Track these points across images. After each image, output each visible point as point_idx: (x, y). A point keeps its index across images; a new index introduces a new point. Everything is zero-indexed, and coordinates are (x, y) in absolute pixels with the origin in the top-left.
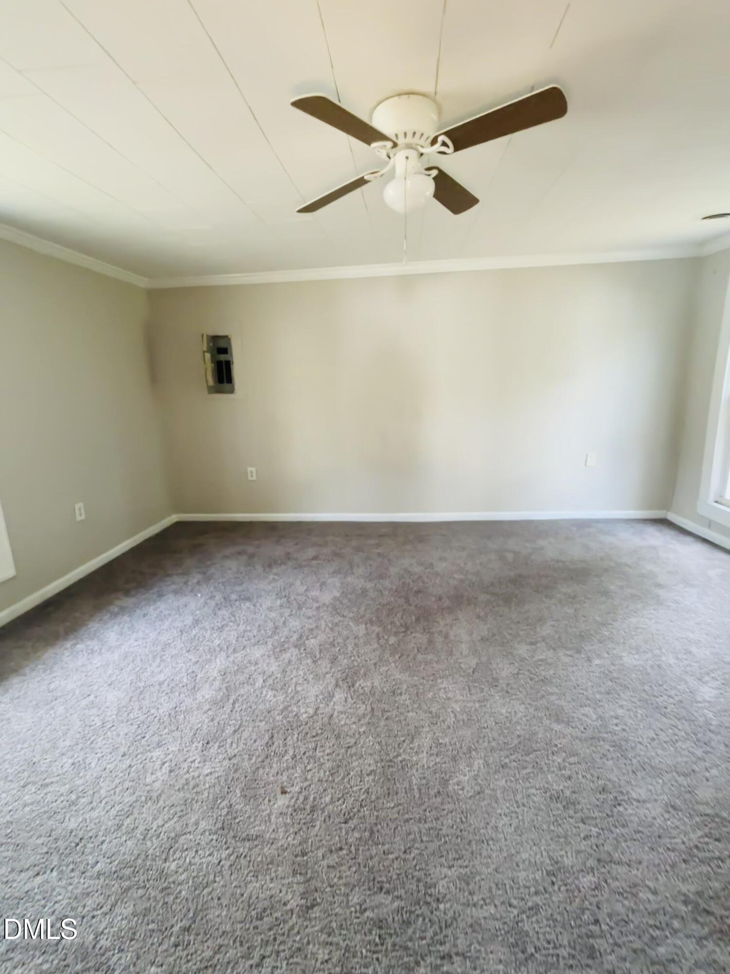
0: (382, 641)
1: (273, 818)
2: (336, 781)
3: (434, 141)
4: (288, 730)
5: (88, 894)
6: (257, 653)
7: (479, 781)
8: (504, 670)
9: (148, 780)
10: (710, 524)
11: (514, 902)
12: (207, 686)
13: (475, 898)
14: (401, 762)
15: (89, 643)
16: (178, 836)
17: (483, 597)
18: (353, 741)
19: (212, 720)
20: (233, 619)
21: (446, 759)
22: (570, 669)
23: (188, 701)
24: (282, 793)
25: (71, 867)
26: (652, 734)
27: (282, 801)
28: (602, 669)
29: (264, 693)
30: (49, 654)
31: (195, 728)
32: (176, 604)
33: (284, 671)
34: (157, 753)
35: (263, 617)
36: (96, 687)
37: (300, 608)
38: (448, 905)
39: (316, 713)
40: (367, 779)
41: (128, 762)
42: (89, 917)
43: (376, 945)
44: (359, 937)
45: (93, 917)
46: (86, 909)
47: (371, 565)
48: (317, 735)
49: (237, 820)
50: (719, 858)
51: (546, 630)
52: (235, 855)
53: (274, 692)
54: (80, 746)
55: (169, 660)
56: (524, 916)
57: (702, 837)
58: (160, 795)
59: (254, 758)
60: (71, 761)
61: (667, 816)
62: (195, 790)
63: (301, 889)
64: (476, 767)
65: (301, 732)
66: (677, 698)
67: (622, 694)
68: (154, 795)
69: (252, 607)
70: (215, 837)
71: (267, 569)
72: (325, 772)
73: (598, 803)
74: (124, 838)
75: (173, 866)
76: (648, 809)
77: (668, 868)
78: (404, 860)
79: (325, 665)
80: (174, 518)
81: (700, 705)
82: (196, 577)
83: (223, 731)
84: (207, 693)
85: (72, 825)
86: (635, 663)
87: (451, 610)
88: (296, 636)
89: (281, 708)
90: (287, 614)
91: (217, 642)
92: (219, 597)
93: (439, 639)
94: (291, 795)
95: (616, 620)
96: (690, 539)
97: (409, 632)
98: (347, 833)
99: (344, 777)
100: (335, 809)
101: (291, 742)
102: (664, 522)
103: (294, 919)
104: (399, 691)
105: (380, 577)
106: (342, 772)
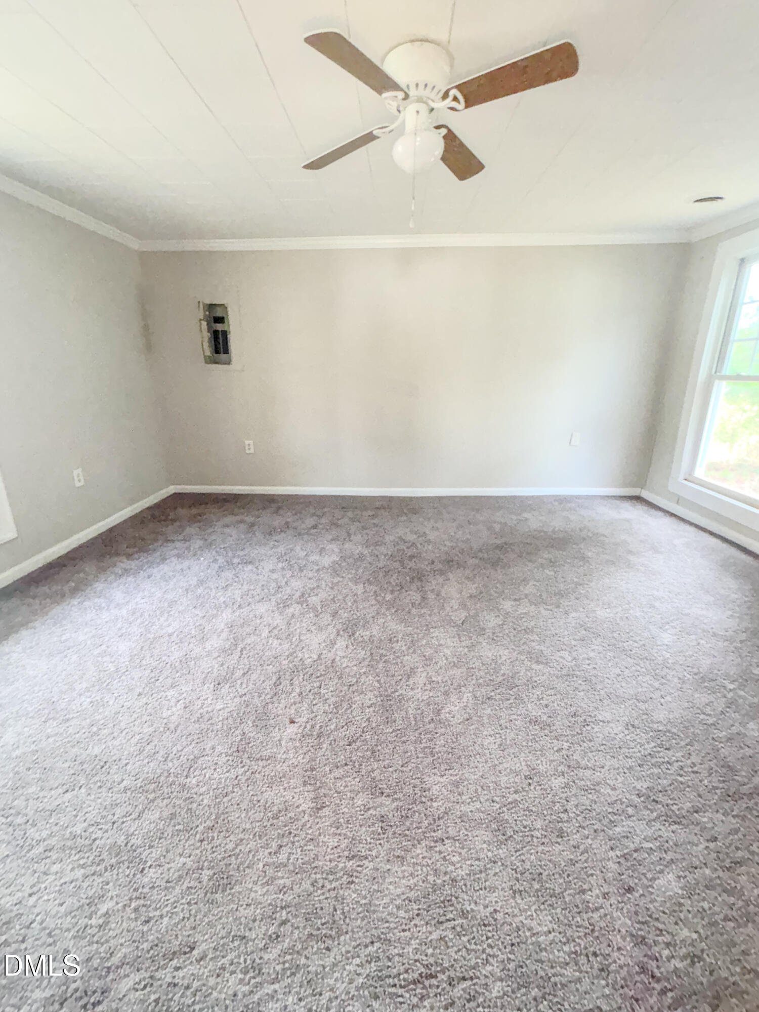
0: (379, 598)
1: (283, 743)
2: (340, 712)
3: (446, 95)
4: (294, 672)
5: (117, 805)
6: (262, 608)
7: (468, 710)
8: (491, 621)
9: (164, 715)
11: (497, 799)
12: (215, 636)
13: (464, 797)
14: (398, 696)
15: (96, 600)
16: (196, 758)
17: (471, 562)
18: (354, 680)
19: (222, 665)
20: (236, 579)
21: (439, 694)
22: (550, 621)
23: (198, 650)
24: (291, 723)
25: (99, 784)
26: (618, 671)
27: (292, 730)
28: (578, 621)
29: (270, 642)
30: (57, 610)
31: (206, 671)
32: (179, 567)
33: (289, 624)
34: (170, 693)
35: (265, 578)
36: (107, 638)
37: (301, 570)
38: (440, 804)
39: (319, 658)
40: (367, 710)
41: (145, 700)
42: (119, 823)
43: (379, 834)
44: (364, 829)
45: (123, 823)
46: (116, 817)
47: (368, 534)
48: (321, 675)
49: (250, 745)
51: (529, 589)
52: (250, 771)
53: (279, 641)
54: (97, 688)
55: (176, 615)
56: (505, 809)
57: (655, 747)
58: (177, 726)
59: (263, 696)
60: (89, 700)
61: (626, 732)
62: (209, 722)
63: (312, 795)
64: (465, 700)
65: (307, 673)
66: (641, 643)
67: (593, 640)
68: (172, 727)
69: (255, 570)
70: (231, 758)
71: (267, 536)
72: (330, 705)
73: (570, 724)
74: (146, 761)
75: (194, 781)
76: (612, 728)
78: (402, 772)
79: (326, 618)
80: (172, 489)
81: (659, 648)
82: (197, 543)
83: (233, 674)
84: (215, 643)
85: (97, 751)
86: (608, 615)
87: (442, 572)
88: (298, 594)
89: (286, 654)
90: (288, 576)
91: (222, 599)
92: (221, 560)
93: (431, 596)
94: (299, 724)
95: (592, 581)
96: (660, 514)
97: (404, 590)
98: (351, 753)
99: (347, 709)
100: (340, 734)
101: (297, 682)
102: (638, 499)
103: (306, 817)
104: (395, 639)
105: (376, 544)
106: (345, 705)
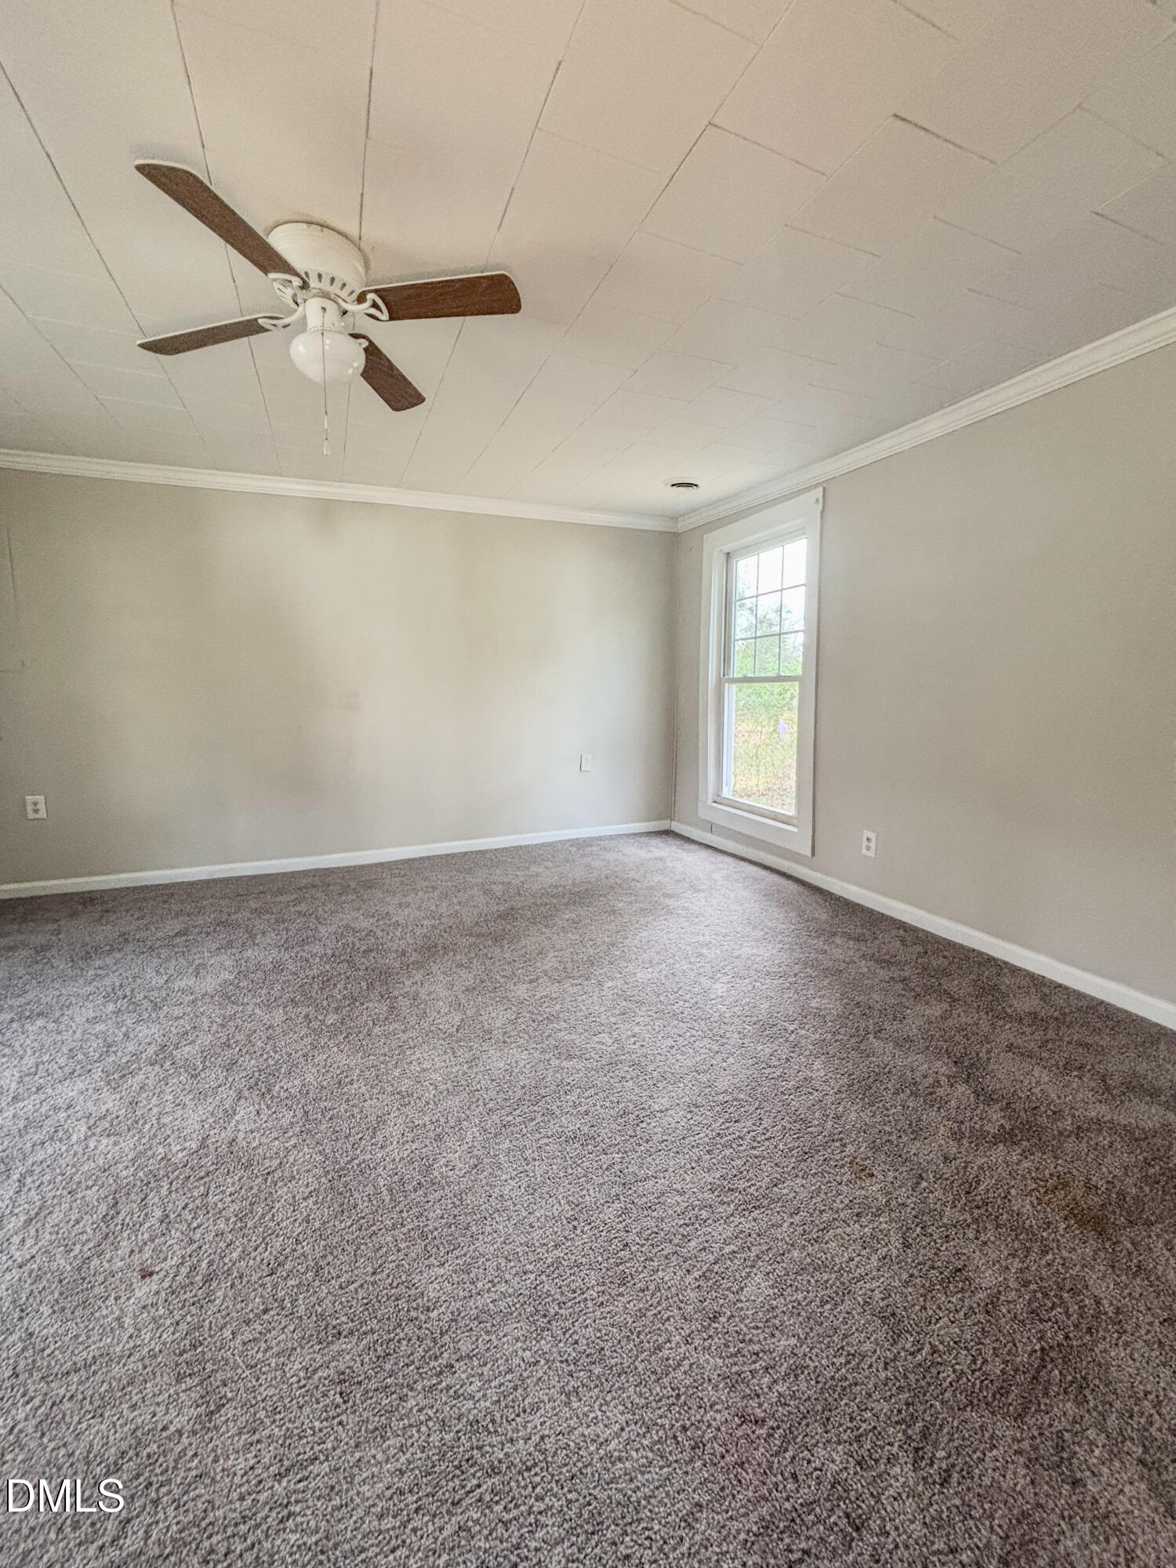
0: (315, 1024)
1: (128, 1321)
2: (249, 1224)
4: (147, 1184)
6: (69, 1091)
7: (476, 1152)
8: (498, 1017)
10: (712, 828)
11: (530, 1267)
13: (480, 1285)
14: (359, 1165)
17: (464, 942)
18: (276, 1162)
21: (427, 1142)
22: (580, 999)
24: (144, 1277)
26: (670, 1042)
27: (143, 1291)
28: (615, 991)
29: (92, 1145)
33: (134, 1103)
35: (77, 1036)
37: (156, 1007)
38: (443, 1309)
39: (203, 1144)
40: (303, 1204)
43: (338, 1406)
44: (307, 1410)
47: (287, 930)
48: (208, 1174)
49: (47, 1352)
50: (740, 1137)
51: (550, 962)
52: (49, 1403)
53: (112, 1139)
56: (543, 1277)
57: (723, 1123)
59: (77, 1247)
61: (689, 1116)
63: (195, 1394)
64: (469, 1138)
65: (177, 1178)
66: (692, 1001)
67: (637, 1010)
71: (80, 963)
72: (228, 1220)
73: (620, 1128)
76: (671, 1116)
77: (694, 1165)
78: (374, 1283)
79: (213, 1076)
81: (713, 1002)
86: (650, 976)
87: (420, 965)
88: (152, 1050)
89: (130, 1157)
90: (129, 1022)
93: (403, 1003)
94: (162, 1274)
95: (627, 938)
96: (693, 847)
97: (357, 1004)
98: (275, 1286)
99: (263, 1216)
100: (251, 1262)
101: (156, 1200)
102: (668, 833)
103: (185, 1440)
104: (347, 1080)
105: (304, 942)
106: (259, 1210)
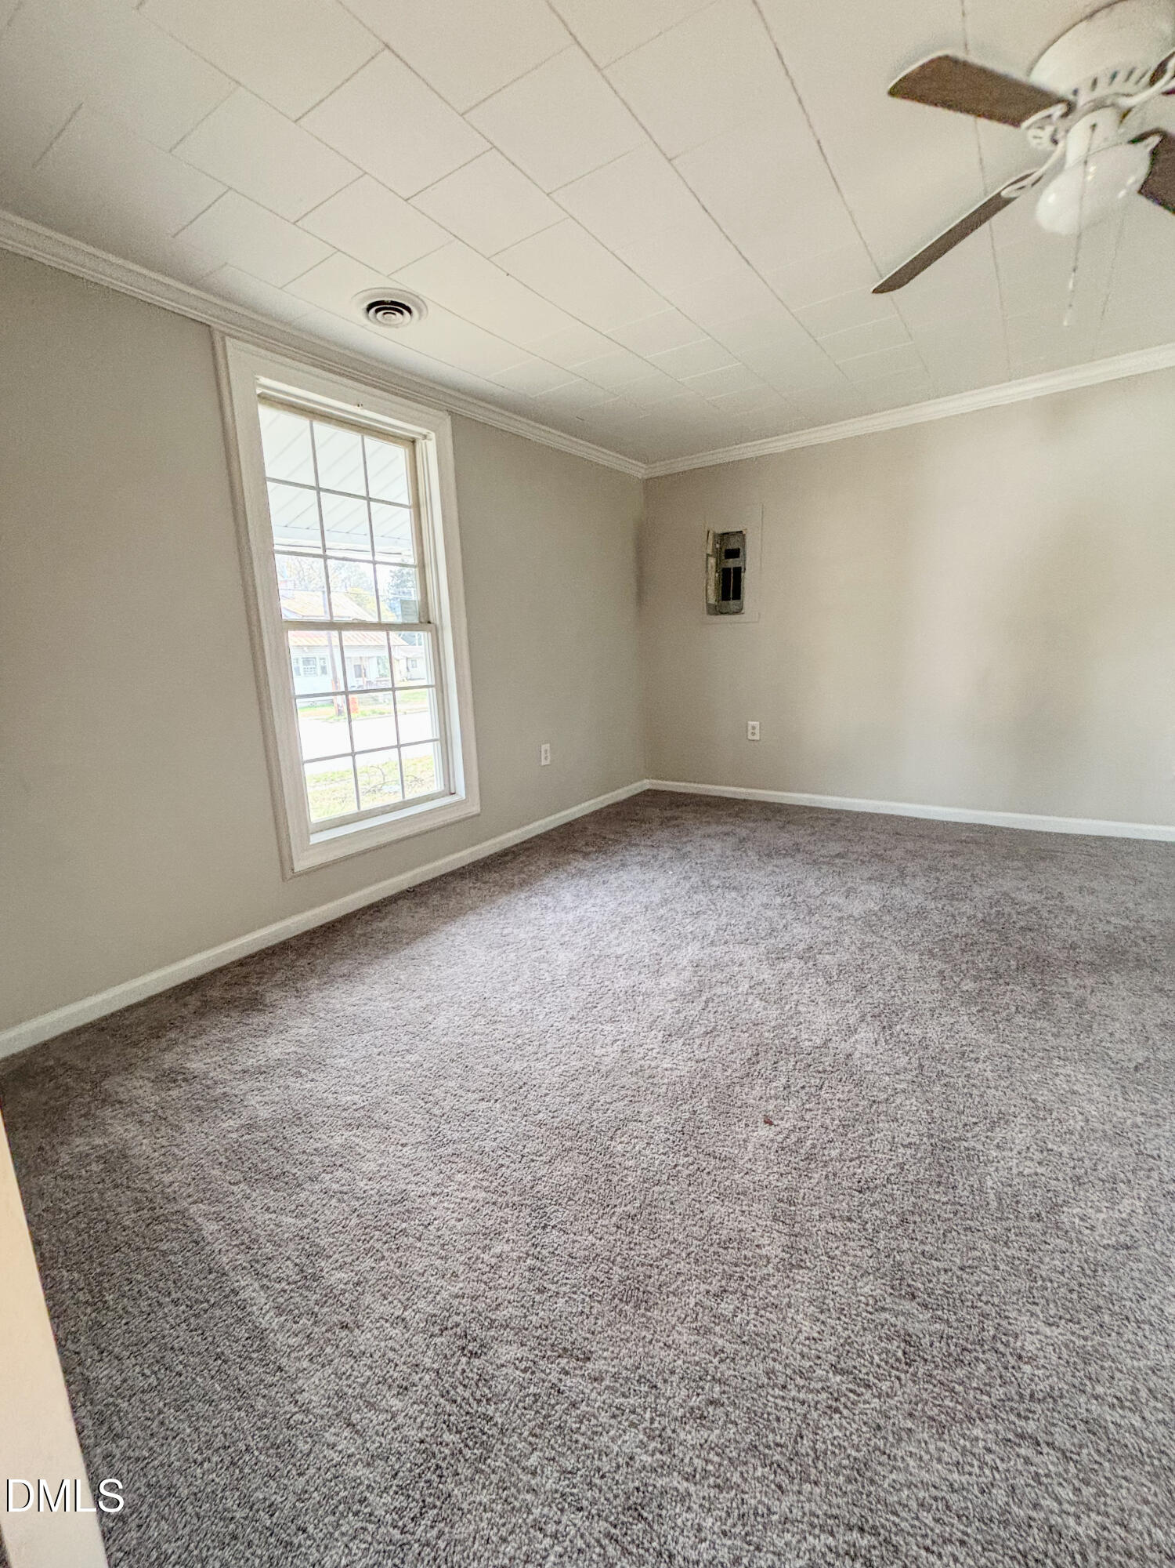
0: (949, 984)
1: (750, 1147)
2: (849, 1135)
4: (781, 1052)
5: (529, 1137)
6: (743, 953)
7: (1131, 1231)
9: (597, 1052)
12: (674, 973)
13: (1100, 1389)
14: (967, 1149)
15: (543, 898)
16: (625, 1121)
18: (883, 1096)
19: (678, 1012)
20: (712, 907)
21: (1061, 1176)
23: (648, 985)
24: (766, 1122)
25: (514, 1105)
27: (764, 1131)
29: (750, 1001)
30: (503, 900)
31: (656, 1014)
32: (641, 877)
33: (782, 983)
34: (608, 1028)
35: (754, 914)
36: (548, 943)
37: (811, 913)
38: (1039, 1373)
39: (825, 1045)
40: (901, 1150)
41: (577, 1027)
42: (529, 1159)
44: (869, 1337)
45: (533, 1161)
46: (526, 1150)
47: (938, 879)
48: (825, 1071)
49: (701, 1131)
52: (697, 1166)
53: (763, 1003)
54: (529, 995)
55: (629, 934)
58: (610, 1071)
59: (730, 1070)
60: (519, 1007)
62: (651, 1080)
64: (1125, 1208)
65: (801, 1061)
68: (604, 1069)
69: (740, 899)
70: (671, 1138)
71: (765, 859)
72: (833, 1120)
74: (568, 1099)
75: (620, 1148)
78: (960, 1278)
79: (843, 991)
80: (647, 784)
82: (666, 853)
83: (690, 1028)
84: (672, 980)
85: (517, 1067)
87: (1094, 968)
88: (802, 946)
89: (773, 1024)
90: (789, 917)
91: (690, 928)
92: (695, 879)
93: (1062, 1005)
94: (778, 1129)
97: (1001, 981)
98: (861, 1204)
99: (862, 1136)
100: (845, 1169)
101: (784, 1069)
103: (770, 1269)
104: (972, 1055)
105: (953, 897)
106: (861, 1129)
